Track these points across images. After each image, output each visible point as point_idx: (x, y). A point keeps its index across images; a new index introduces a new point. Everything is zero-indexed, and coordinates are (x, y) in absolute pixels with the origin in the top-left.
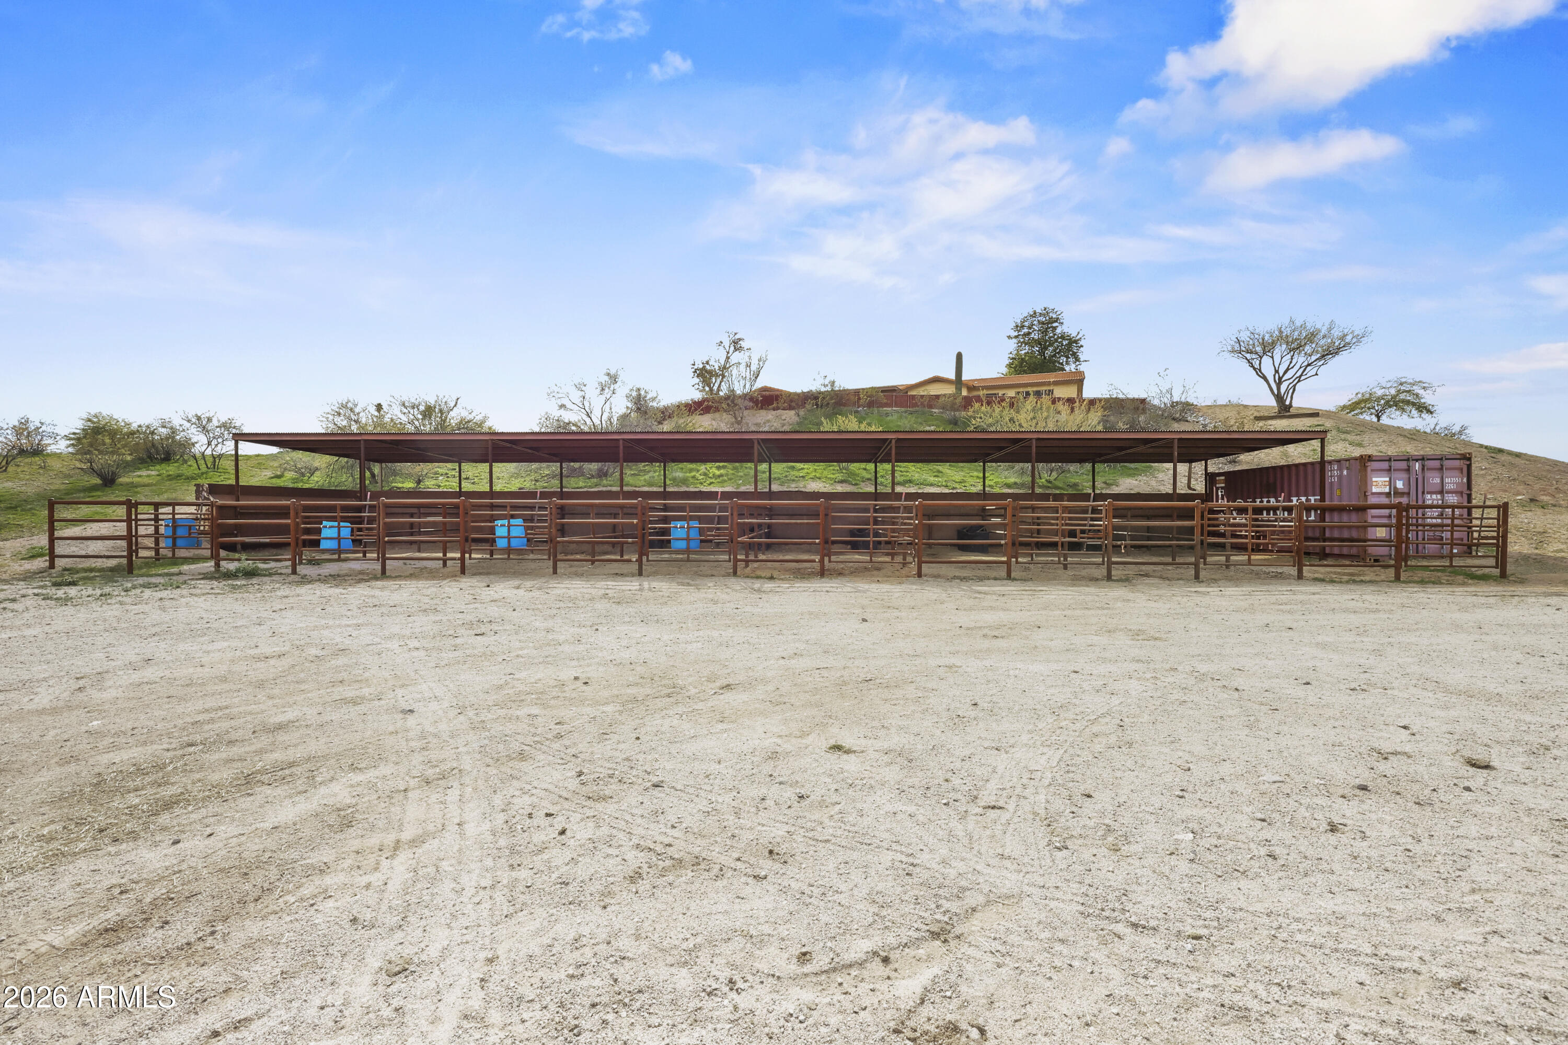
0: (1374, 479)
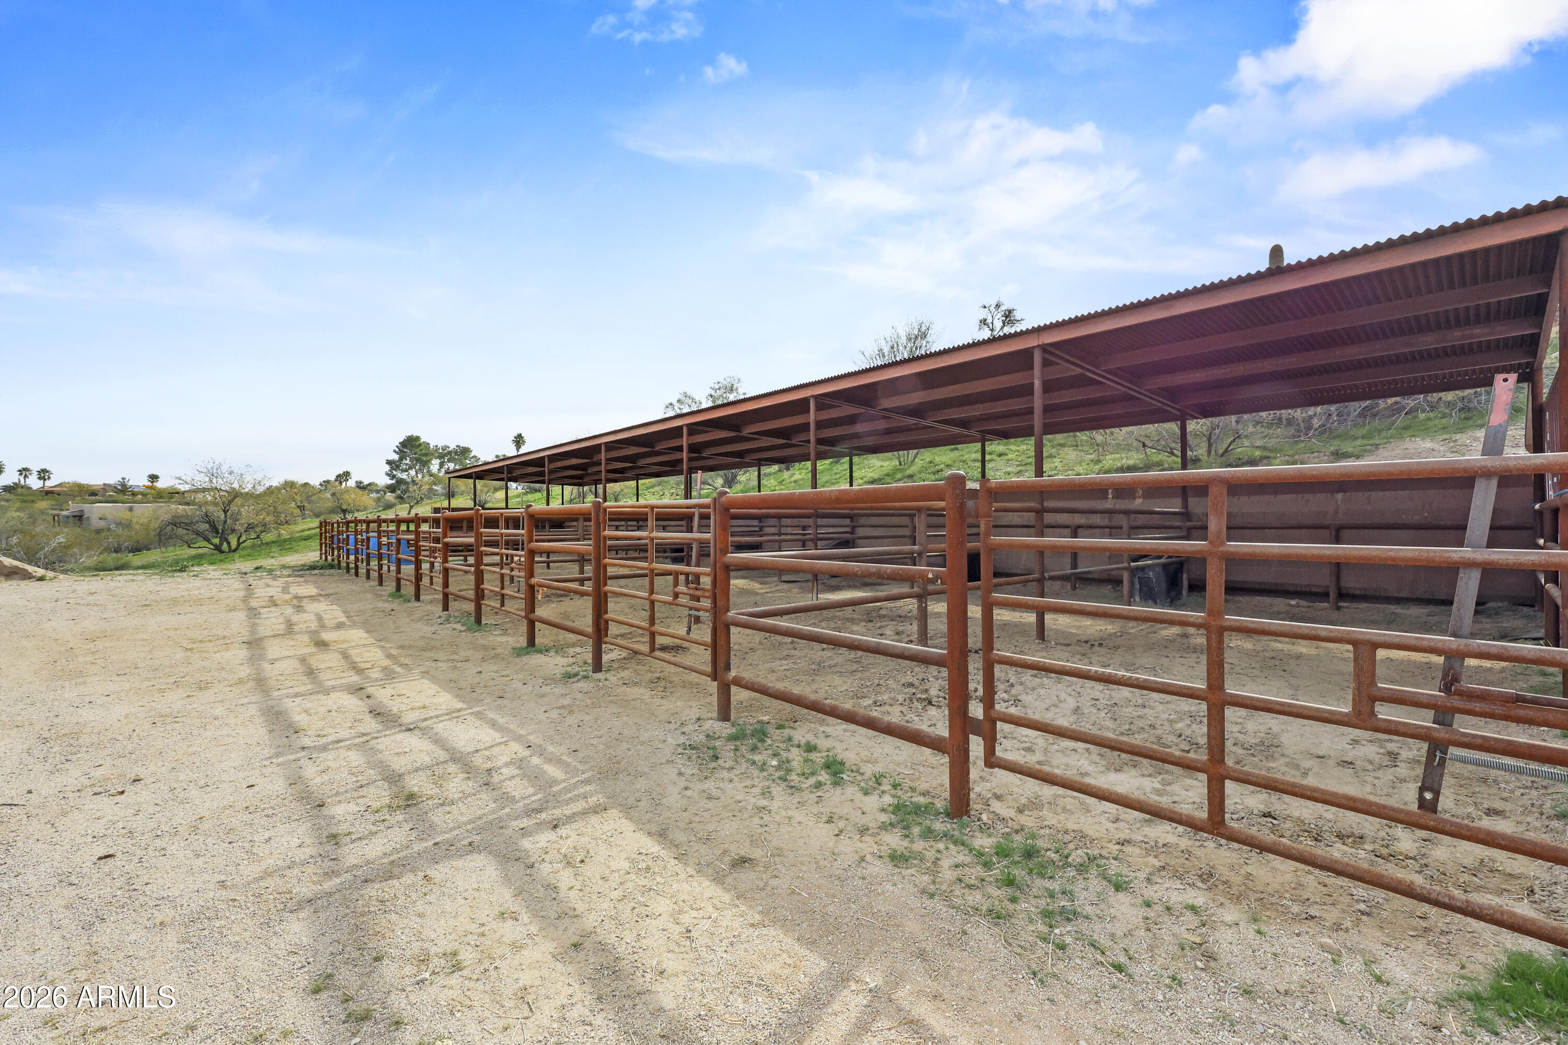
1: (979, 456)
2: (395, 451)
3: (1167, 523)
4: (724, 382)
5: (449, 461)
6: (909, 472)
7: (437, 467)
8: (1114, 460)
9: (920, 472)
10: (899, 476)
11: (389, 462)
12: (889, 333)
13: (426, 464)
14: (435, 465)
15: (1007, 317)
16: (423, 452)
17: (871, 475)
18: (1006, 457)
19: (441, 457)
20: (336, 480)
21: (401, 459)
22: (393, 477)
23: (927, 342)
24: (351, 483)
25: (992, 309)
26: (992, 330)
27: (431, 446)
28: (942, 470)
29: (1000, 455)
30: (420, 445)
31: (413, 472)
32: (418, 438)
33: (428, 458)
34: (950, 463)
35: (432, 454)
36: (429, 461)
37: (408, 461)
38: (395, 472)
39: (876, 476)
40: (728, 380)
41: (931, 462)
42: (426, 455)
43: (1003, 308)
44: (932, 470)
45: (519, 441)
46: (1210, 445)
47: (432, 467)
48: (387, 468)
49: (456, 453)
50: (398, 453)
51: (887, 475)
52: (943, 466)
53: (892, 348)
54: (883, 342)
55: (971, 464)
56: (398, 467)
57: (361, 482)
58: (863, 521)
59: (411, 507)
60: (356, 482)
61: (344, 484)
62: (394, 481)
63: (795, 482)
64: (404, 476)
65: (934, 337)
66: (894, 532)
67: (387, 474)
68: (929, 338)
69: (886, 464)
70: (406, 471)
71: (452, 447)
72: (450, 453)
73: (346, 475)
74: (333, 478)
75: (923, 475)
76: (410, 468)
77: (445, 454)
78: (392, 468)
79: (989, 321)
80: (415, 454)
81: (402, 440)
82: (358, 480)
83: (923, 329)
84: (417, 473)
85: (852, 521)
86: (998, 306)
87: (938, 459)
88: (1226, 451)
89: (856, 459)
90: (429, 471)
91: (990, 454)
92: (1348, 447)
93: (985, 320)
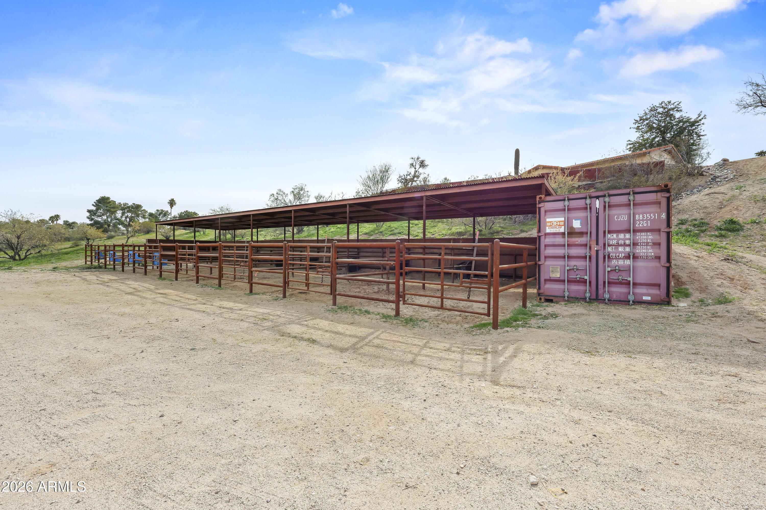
0: (548, 220)
1: (407, 225)
2: (93, 205)
3: (469, 253)
4: (298, 186)
5: (128, 212)
6: (381, 230)
7: (120, 215)
8: (456, 229)
9: (385, 231)
10: (376, 232)
11: (89, 211)
12: (372, 169)
13: (114, 212)
14: (119, 214)
15: (421, 163)
16: (112, 206)
17: (365, 231)
18: (418, 226)
19: (123, 209)
20: (50, 220)
21: (97, 209)
22: (92, 219)
23: (389, 174)
24: (61, 222)
25: (415, 159)
26: (415, 169)
27: (117, 203)
28: (393, 230)
29: (416, 225)
30: (110, 202)
31: (105, 217)
32: (108, 198)
33: (115, 210)
34: (397, 227)
35: (117, 208)
36: (116, 211)
37: (101, 211)
38: (93, 217)
39: (367, 232)
40: (301, 185)
41: (389, 226)
42: (114, 208)
43: (420, 159)
44: (390, 230)
45: (172, 203)
46: (486, 226)
47: (117, 215)
48: (88, 214)
49: (132, 207)
50: (95, 206)
51: (372, 231)
52: (394, 228)
53: (374, 175)
54: (370, 173)
55: (405, 228)
56: (95, 214)
57: (67, 222)
58: (362, 250)
59: (128, 238)
60: (64, 221)
61: (55, 222)
62: (92, 222)
63: (332, 232)
64: (99, 219)
65: (391, 172)
66: (375, 254)
67: (88, 218)
68: (389, 172)
69: (371, 226)
70: (100, 216)
71: (130, 204)
72: (129, 207)
73: (57, 217)
74: (47, 218)
75: (386, 232)
76: (103, 215)
77: (125, 208)
78: (91, 215)
79: (414, 164)
80: (106, 207)
81: (98, 199)
82: (65, 220)
83: (387, 168)
84: (107, 218)
85: (358, 250)
86: (418, 158)
87: (392, 225)
88: (491, 228)
89: (359, 224)
90: (115, 217)
91: (412, 224)
92: (525, 228)
93: (413, 164)
